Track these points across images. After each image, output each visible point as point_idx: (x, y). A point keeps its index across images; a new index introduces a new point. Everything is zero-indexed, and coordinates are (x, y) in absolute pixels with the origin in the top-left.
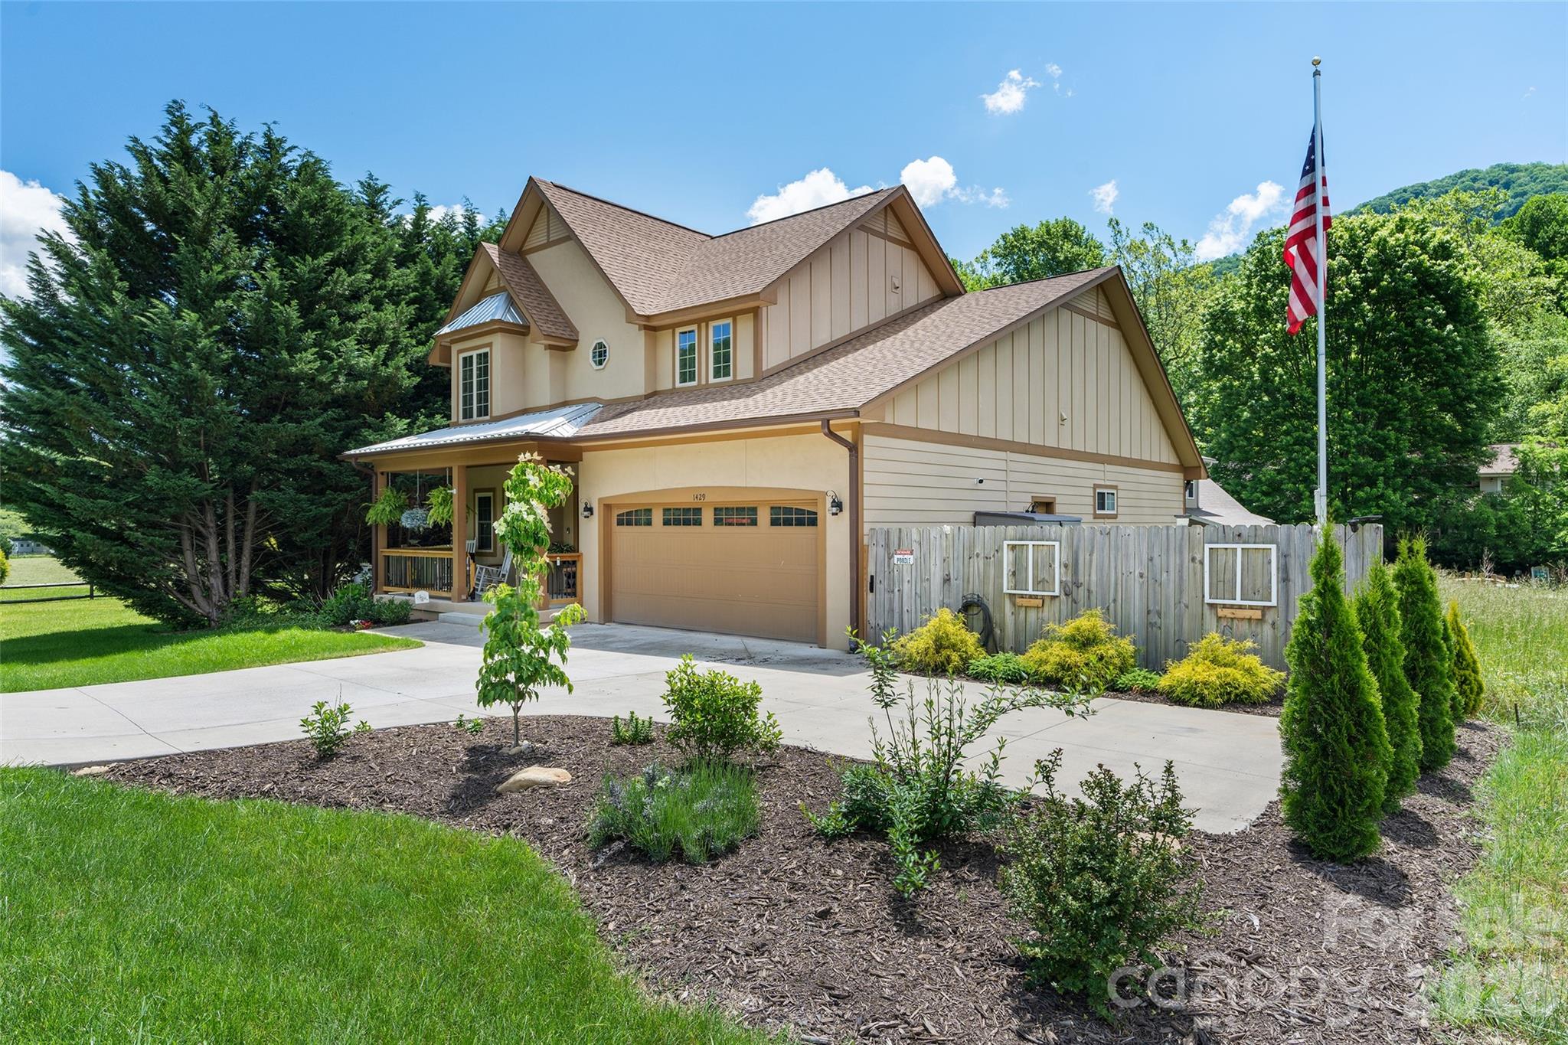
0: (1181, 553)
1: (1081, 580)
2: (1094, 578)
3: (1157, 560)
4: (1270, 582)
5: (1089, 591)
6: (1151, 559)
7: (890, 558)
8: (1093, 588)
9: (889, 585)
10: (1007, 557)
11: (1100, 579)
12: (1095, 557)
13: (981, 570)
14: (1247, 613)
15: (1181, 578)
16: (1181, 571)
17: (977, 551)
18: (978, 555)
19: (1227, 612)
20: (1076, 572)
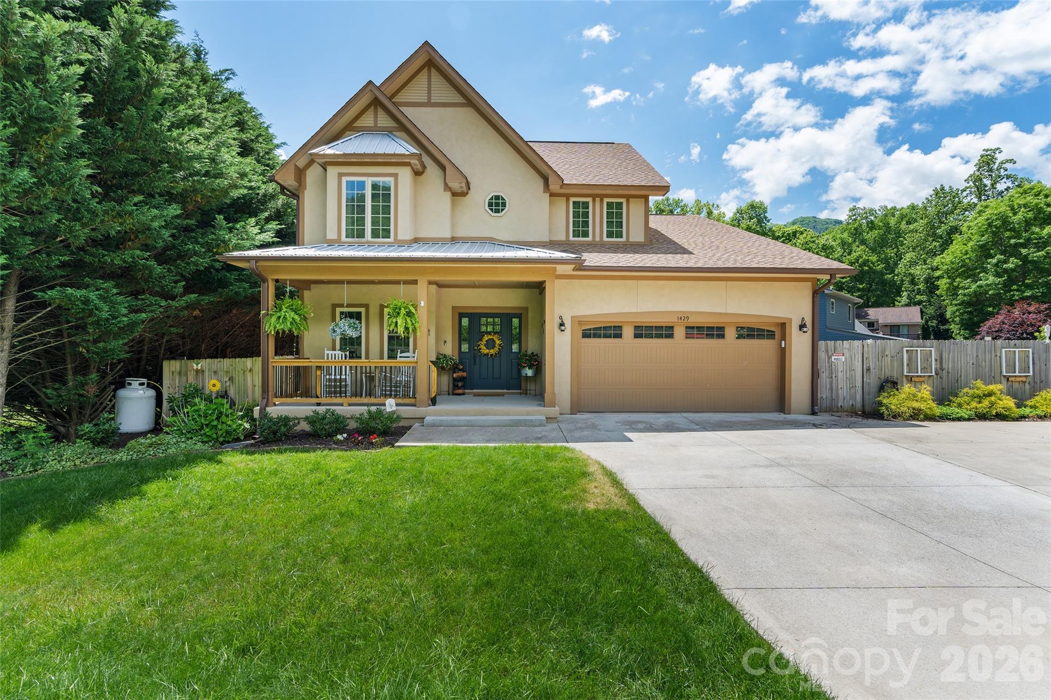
0: (991, 353)
1: (944, 366)
2: (950, 366)
3: (980, 356)
4: (1029, 364)
5: (948, 372)
6: (977, 356)
7: (829, 358)
8: (950, 371)
9: (829, 374)
10: (905, 356)
11: (953, 367)
12: (951, 355)
13: (889, 364)
14: (1020, 379)
15: (991, 364)
16: (991, 361)
17: (887, 353)
18: (887, 356)
19: (1013, 379)
20: (941, 363)
